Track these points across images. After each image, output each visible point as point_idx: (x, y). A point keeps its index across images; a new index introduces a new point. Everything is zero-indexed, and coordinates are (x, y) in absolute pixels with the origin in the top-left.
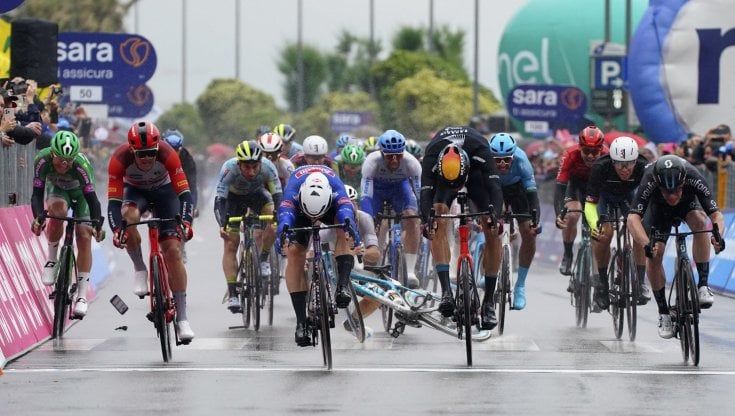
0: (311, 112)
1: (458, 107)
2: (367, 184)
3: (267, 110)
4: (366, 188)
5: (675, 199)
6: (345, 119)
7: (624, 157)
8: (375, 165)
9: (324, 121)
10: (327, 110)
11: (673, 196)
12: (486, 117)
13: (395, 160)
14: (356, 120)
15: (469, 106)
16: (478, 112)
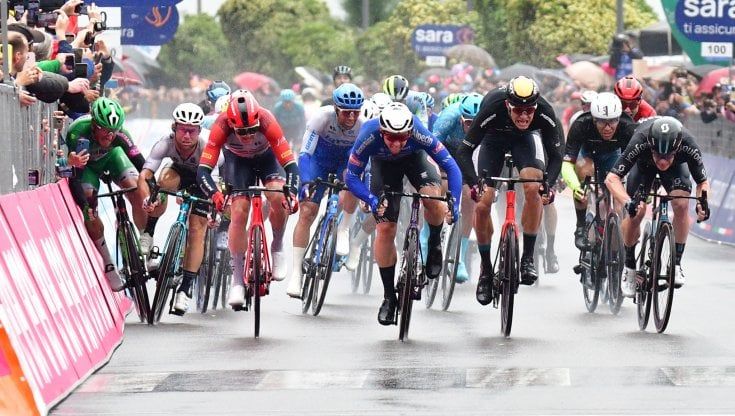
0: (382, 27)
1: (594, 17)
2: (311, 139)
3: (319, 24)
4: (309, 143)
5: (664, 164)
6: (433, 36)
7: (607, 114)
8: (325, 119)
9: (402, 38)
10: (406, 24)
11: (663, 161)
12: (636, 32)
13: (352, 118)
14: (449, 37)
15: (610, 16)
16: (623, 26)
